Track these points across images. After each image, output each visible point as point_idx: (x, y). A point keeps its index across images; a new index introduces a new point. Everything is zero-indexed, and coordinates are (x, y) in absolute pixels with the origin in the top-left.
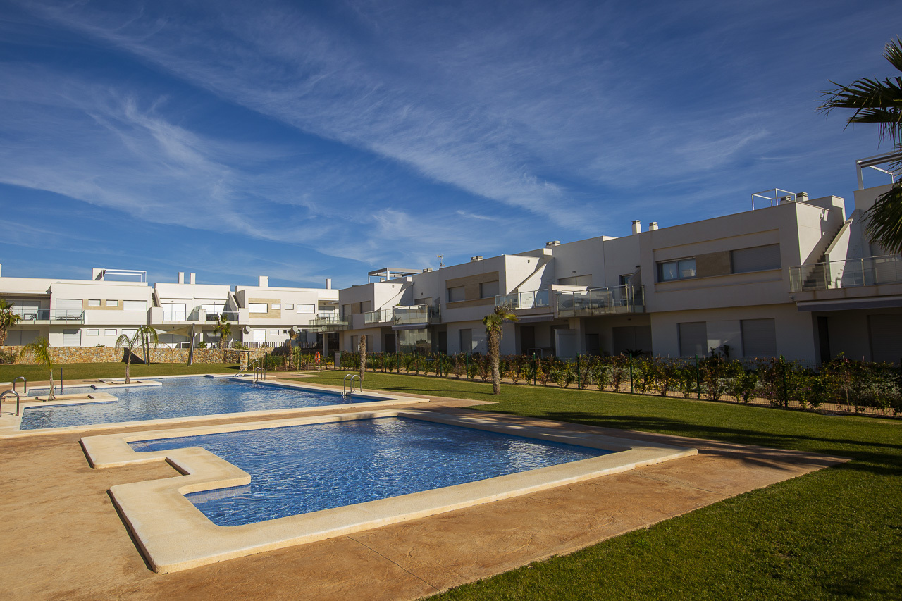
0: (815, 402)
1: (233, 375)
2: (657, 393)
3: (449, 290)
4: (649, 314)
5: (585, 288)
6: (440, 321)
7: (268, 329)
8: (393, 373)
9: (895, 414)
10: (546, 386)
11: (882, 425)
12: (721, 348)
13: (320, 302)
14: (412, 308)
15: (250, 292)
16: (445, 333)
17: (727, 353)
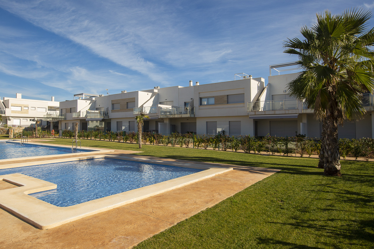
0: (259, 151)
1: (8, 140)
2: (203, 148)
3: (113, 104)
4: (196, 118)
5: (171, 106)
6: (108, 118)
7: (21, 119)
8: (89, 140)
9: (284, 155)
10: (158, 145)
11: (281, 158)
12: (222, 131)
13: (49, 107)
14: (96, 111)
15: (12, 101)
16: (110, 123)
17: (224, 133)
